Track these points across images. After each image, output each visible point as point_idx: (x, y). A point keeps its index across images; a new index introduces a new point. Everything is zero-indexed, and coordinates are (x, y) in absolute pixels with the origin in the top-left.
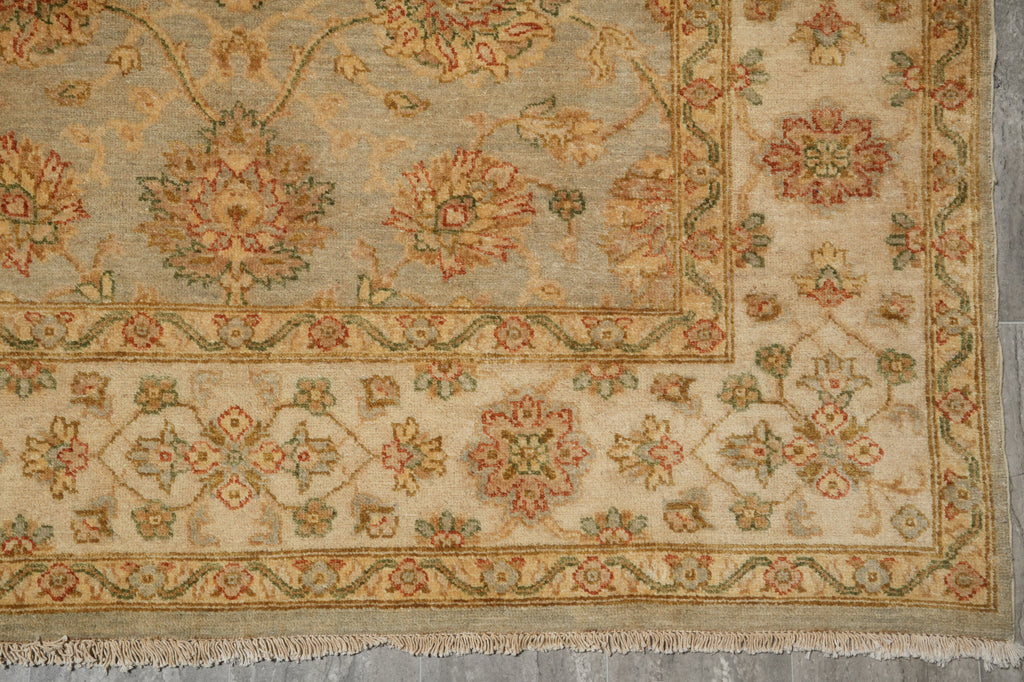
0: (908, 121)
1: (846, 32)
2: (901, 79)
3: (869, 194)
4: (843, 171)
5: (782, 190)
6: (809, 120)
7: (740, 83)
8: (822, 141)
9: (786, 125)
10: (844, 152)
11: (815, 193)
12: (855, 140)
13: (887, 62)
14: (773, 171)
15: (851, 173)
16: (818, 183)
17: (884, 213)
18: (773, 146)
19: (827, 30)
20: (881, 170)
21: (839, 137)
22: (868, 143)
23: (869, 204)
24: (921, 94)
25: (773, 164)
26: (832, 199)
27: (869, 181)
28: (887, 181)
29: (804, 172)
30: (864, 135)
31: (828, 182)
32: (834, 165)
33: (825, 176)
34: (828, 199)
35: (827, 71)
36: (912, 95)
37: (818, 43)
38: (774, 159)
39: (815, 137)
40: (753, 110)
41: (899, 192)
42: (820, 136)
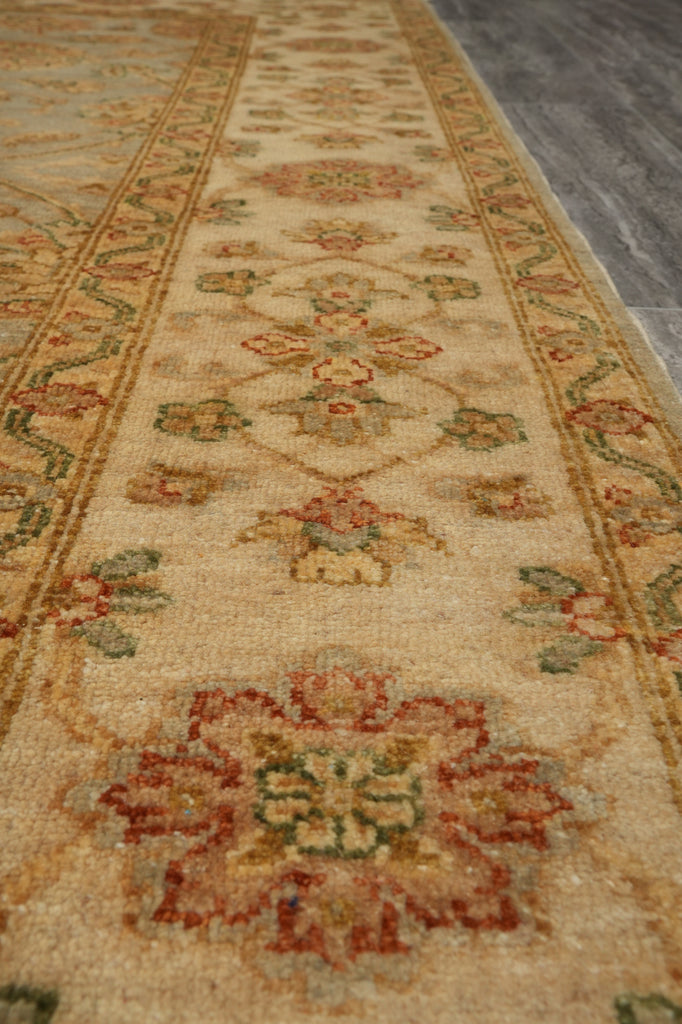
0: (601, 705)
1: (391, 529)
2: (556, 616)
3: (508, 920)
4: (397, 839)
5: (156, 896)
6: (282, 696)
7: (80, 612)
8: (322, 751)
9: (202, 705)
10: (400, 783)
11: (289, 911)
12: (438, 749)
13: (509, 585)
14: (133, 835)
15: (428, 845)
16: (301, 879)
17: (577, 995)
18: (148, 761)
19: (342, 524)
20: (539, 839)
21: (381, 743)
22: (481, 758)
23: (507, 958)
24: (623, 647)
25: (135, 814)
26: (358, 940)
27: (500, 876)
28: (569, 877)
29: (249, 839)
30: (468, 738)
31: (339, 877)
32: (363, 820)
33: (333, 854)
34: (338, 936)
35: (340, 597)
36: (598, 648)
37: (314, 545)
38: (146, 795)
39: (299, 739)
40: (97, 669)
41: (625, 913)
42: (317, 736)
